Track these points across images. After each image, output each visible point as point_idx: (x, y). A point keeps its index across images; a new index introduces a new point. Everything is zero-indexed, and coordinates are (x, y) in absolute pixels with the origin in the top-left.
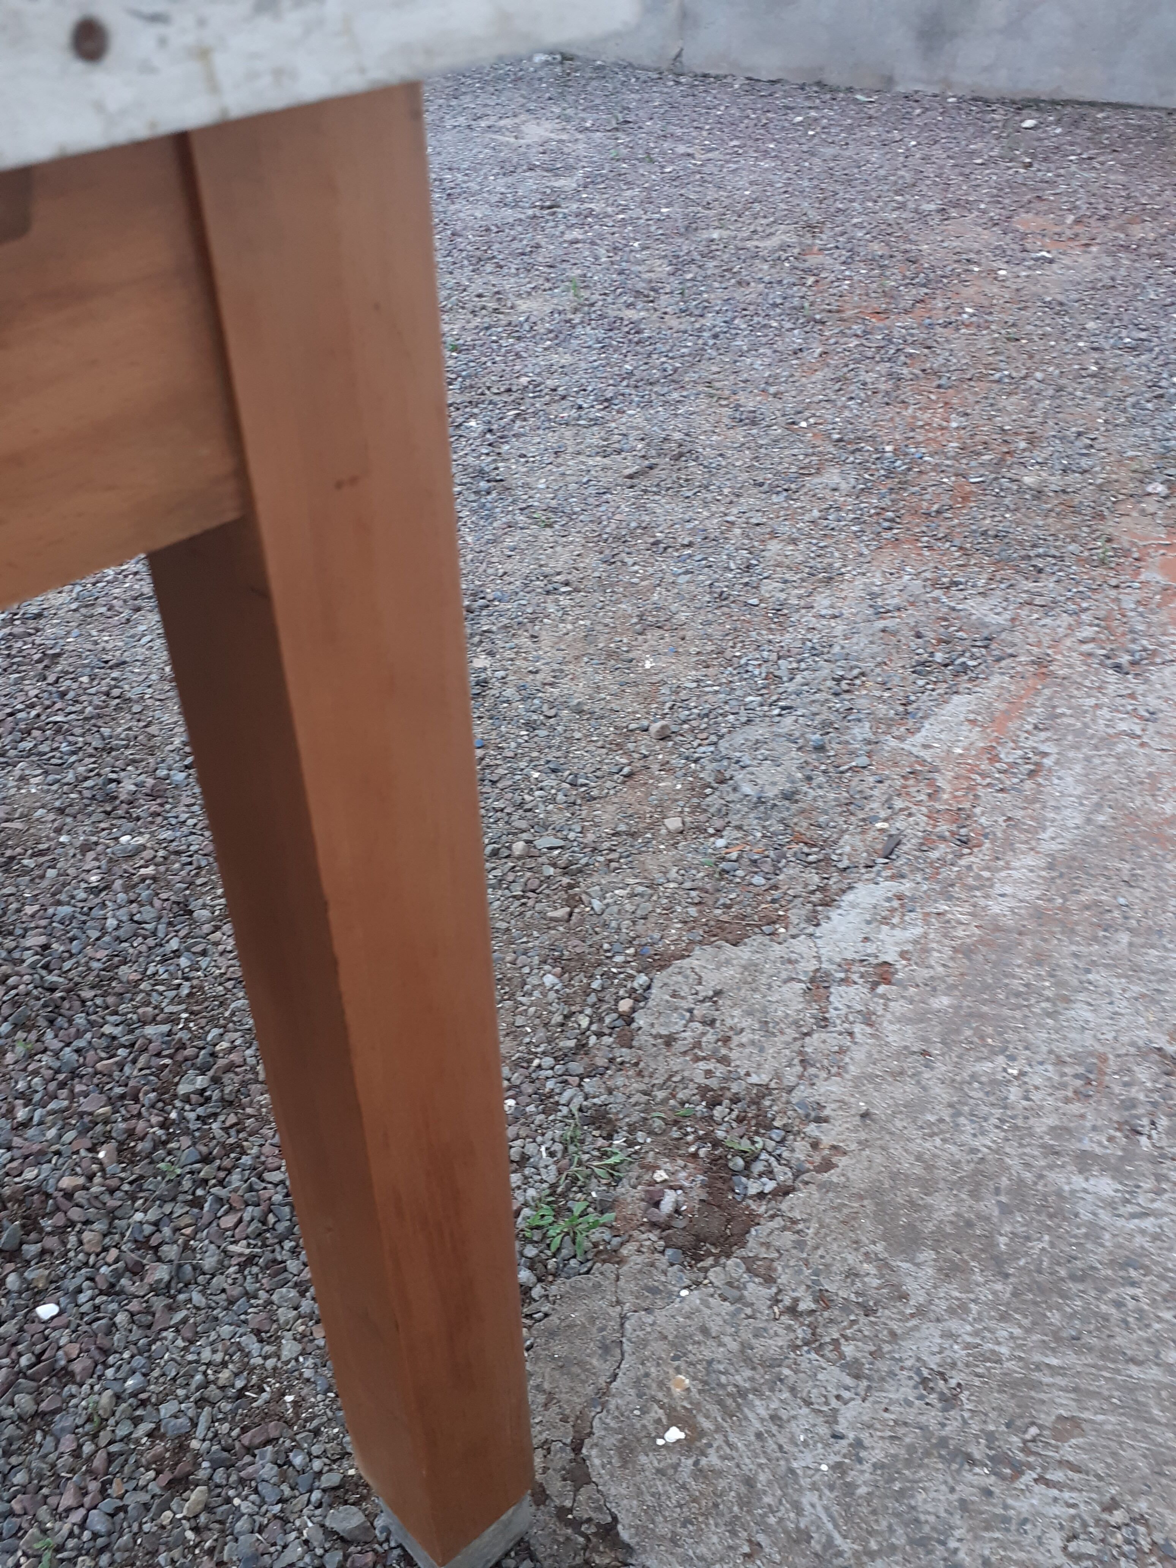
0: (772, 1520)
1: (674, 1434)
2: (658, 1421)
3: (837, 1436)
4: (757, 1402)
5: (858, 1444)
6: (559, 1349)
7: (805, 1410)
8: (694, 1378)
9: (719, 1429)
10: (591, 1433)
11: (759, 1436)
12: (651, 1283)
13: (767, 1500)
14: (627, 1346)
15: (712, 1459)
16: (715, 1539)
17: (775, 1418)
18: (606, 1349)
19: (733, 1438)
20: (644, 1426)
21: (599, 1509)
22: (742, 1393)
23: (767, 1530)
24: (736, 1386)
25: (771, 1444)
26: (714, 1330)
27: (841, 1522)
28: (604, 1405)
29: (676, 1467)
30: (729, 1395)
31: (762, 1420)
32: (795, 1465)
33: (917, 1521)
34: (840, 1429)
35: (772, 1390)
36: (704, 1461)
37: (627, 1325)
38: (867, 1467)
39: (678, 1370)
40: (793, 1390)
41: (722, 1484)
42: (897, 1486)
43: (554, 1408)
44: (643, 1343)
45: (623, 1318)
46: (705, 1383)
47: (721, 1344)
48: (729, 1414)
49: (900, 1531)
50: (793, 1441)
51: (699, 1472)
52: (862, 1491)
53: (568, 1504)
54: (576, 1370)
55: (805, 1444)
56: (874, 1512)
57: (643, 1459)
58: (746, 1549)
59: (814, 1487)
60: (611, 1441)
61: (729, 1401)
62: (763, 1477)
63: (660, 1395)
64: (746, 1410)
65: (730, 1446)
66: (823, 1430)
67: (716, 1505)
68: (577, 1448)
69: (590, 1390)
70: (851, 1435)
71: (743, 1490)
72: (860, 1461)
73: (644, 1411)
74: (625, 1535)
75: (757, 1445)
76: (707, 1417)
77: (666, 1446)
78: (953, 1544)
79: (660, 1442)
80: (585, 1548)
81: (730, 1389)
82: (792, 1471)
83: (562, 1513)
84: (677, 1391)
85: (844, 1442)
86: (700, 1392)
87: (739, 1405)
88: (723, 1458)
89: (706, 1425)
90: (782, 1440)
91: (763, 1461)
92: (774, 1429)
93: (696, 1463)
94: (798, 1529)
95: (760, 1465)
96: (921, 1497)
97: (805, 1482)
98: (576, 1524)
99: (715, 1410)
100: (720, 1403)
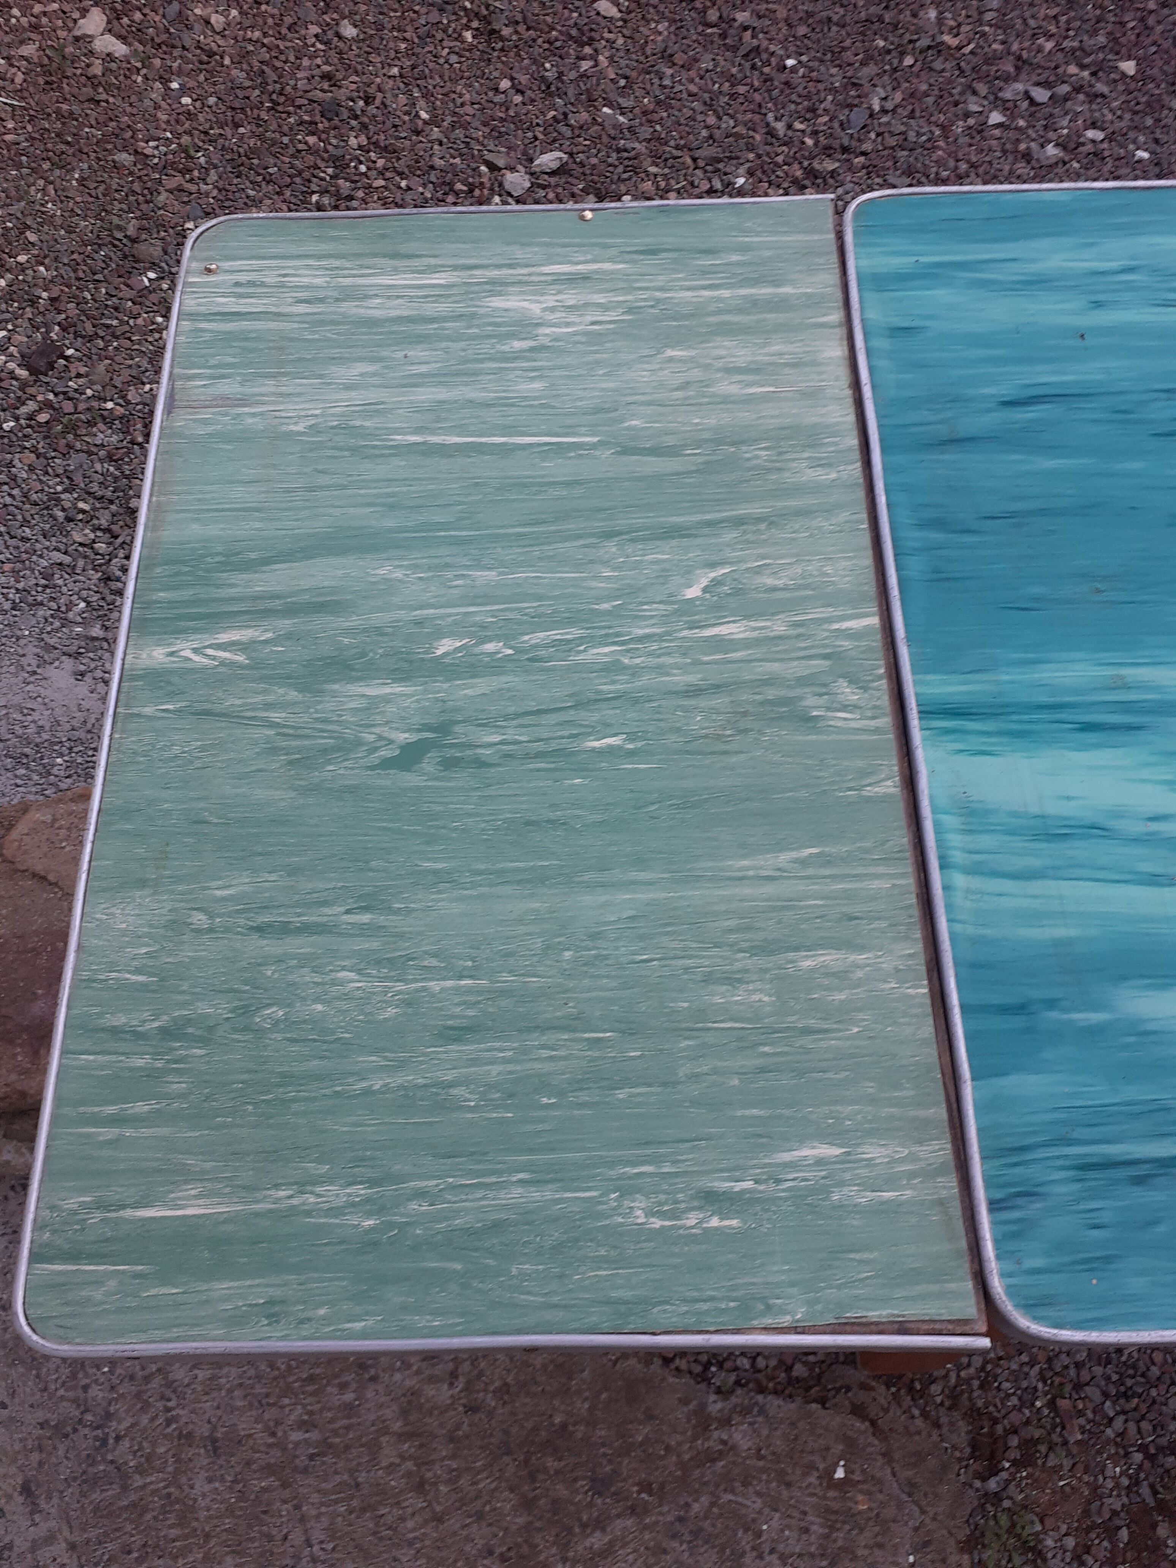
0: (764, 1477)
1: (840, 1474)
2: (853, 1472)
3: (772, 1551)
4: (821, 1531)
5: (761, 1557)
6: (932, 1462)
7: (797, 1550)
8: (860, 1513)
9: (825, 1498)
10: (874, 1435)
11: (805, 1513)
12: (932, 1548)
13: (774, 1484)
14: (905, 1497)
15: (812, 1479)
16: (778, 1443)
17: (806, 1531)
18: (912, 1485)
19: (814, 1500)
20: (855, 1463)
21: (835, 1405)
22: (832, 1528)
23: (764, 1470)
24: (838, 1530)
25: (796, 1514)
26: (877, 1552)
27: (738, 1507)
28: (884, 1455)
29: (824, 1459)
30: (836, 1521)
31: (812, 1523)
32: (777, 1515)
33: (707, 1542)
34: (774, 1557)
35: (821, 1545)
36: (816, 1474)
37: (916, 1509)
38: (748, 1548)
39: (870, 1509)
40: (812, 1556)
41: (798, 1471)
42: (728, 1552)
43: (901, 1429)
44: (900, 1506)
45: (923, 1512)
46: (853, 1515)
47: (866, 1547)
48: (829, 1510)
49: (710, 1529)
50: (788, 1527)
51: (812, 1467)
52: (740, 1533)
53: (850, 1394)
54: (913, 1460)
55: (782, 1531)
56: (727, 1527)
57: (841, 1447)
58: (763, 1452)
59: (760, 1512)
60: (861, 1441)
61: (833, 1517)
62: (785, 1493)
63: (865, 1487)
64: (822, 1520)
65: (814, 1495)
66: (781, 1547)
67: (792, 1458)
68: (873, 1423)
69: (897, 1456)
70: (768, 1558)
71: (788, 1478)
72: (753, 1548)
73: (863, 1471)
74: (814, 1406)
75: (802, 1508)
76: (835, 1498)
77: (836, 1465)
78: (685, 1546)
79: (842, 1463)
80: (825, 1386)
81: (838, 1525)
82: (776, 1510)
83: (848, 1389)
84: (860, 1497)
85: (767, 1551)
86: (850, 1509)
87: (828, 1520)
88: (810, 1484)
89: (831, 1494)
90: (793, 1522)
91: (792, 1502)
92: (802, 1524)
93: (818, 1469)
94: (751, 1484)
95: (791, 1498)
96: (714, 1558)
97: (766, 1511)
98: (838, 1390)
99: (835, 1505)
100: (836, 1512)
